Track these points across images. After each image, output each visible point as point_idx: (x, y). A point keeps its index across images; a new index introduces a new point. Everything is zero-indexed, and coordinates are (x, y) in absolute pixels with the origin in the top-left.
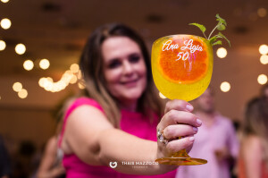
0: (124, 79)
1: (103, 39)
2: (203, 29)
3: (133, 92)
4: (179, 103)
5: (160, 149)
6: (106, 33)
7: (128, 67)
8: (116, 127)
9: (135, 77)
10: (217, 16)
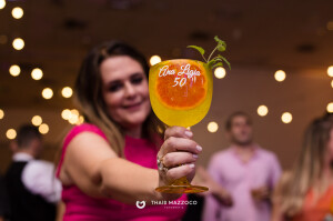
0: (127, 103)
1: (101, 59)
2: (202, 51)
3: (138, 116)
4: (178, 130)
5: (161, 178)
6: (104, 52)
7: (131, 89)
8: (120, 156)
9: (138, 99)
10: (216, 39)
